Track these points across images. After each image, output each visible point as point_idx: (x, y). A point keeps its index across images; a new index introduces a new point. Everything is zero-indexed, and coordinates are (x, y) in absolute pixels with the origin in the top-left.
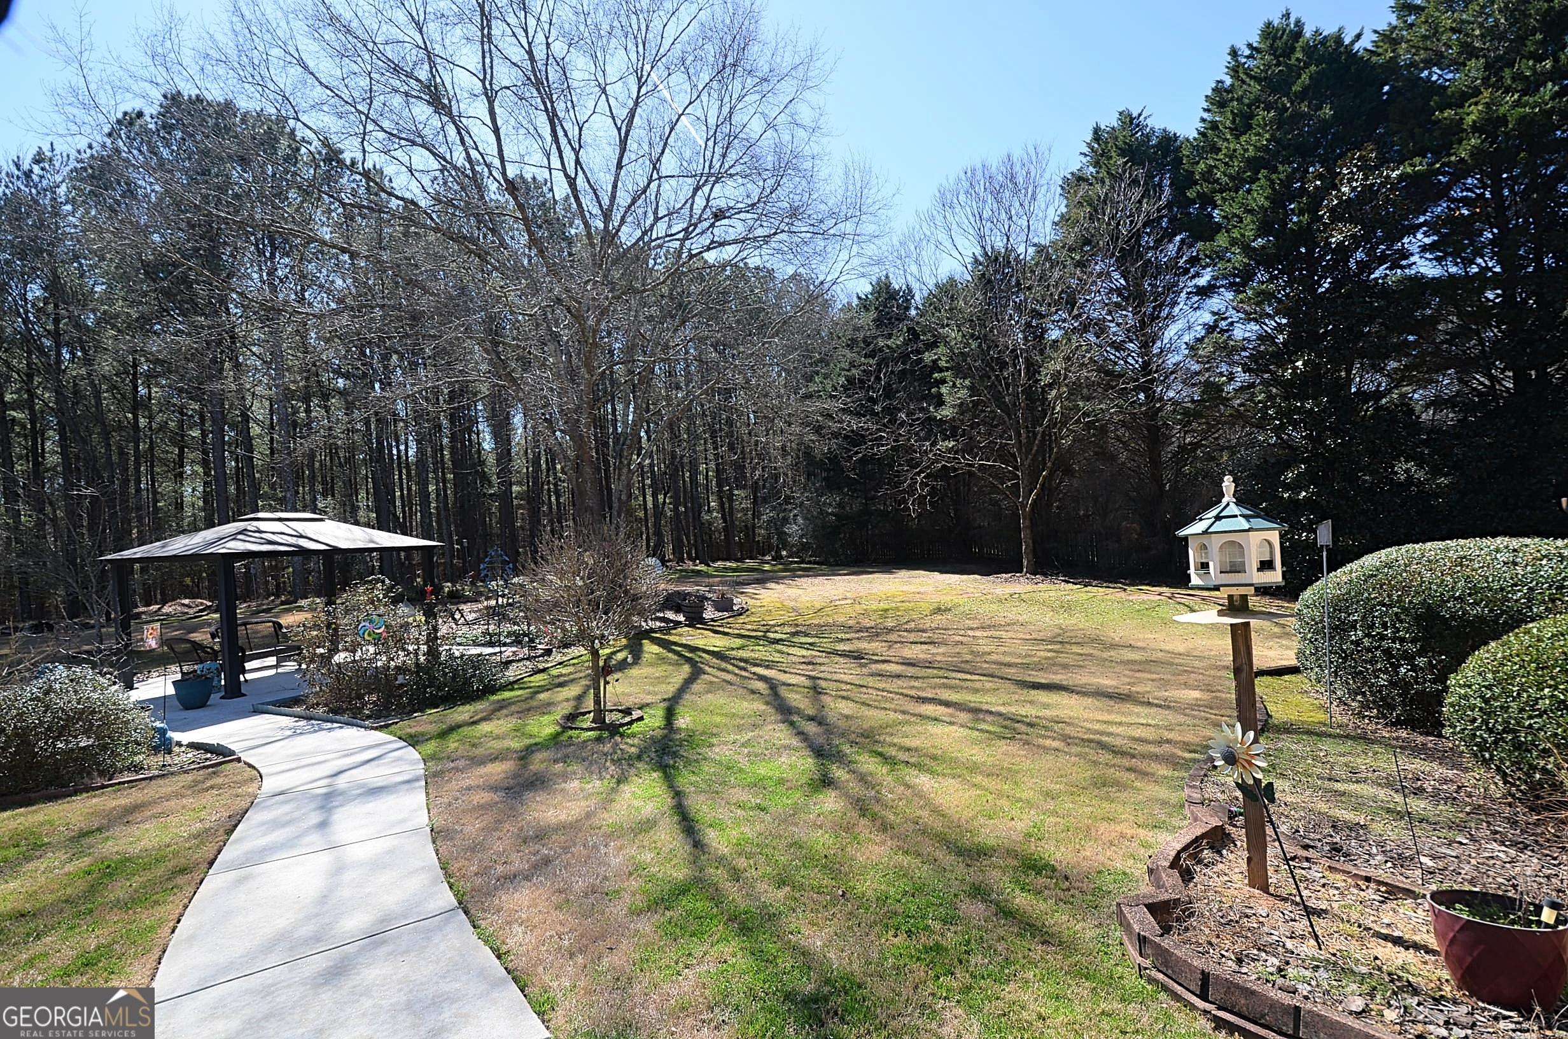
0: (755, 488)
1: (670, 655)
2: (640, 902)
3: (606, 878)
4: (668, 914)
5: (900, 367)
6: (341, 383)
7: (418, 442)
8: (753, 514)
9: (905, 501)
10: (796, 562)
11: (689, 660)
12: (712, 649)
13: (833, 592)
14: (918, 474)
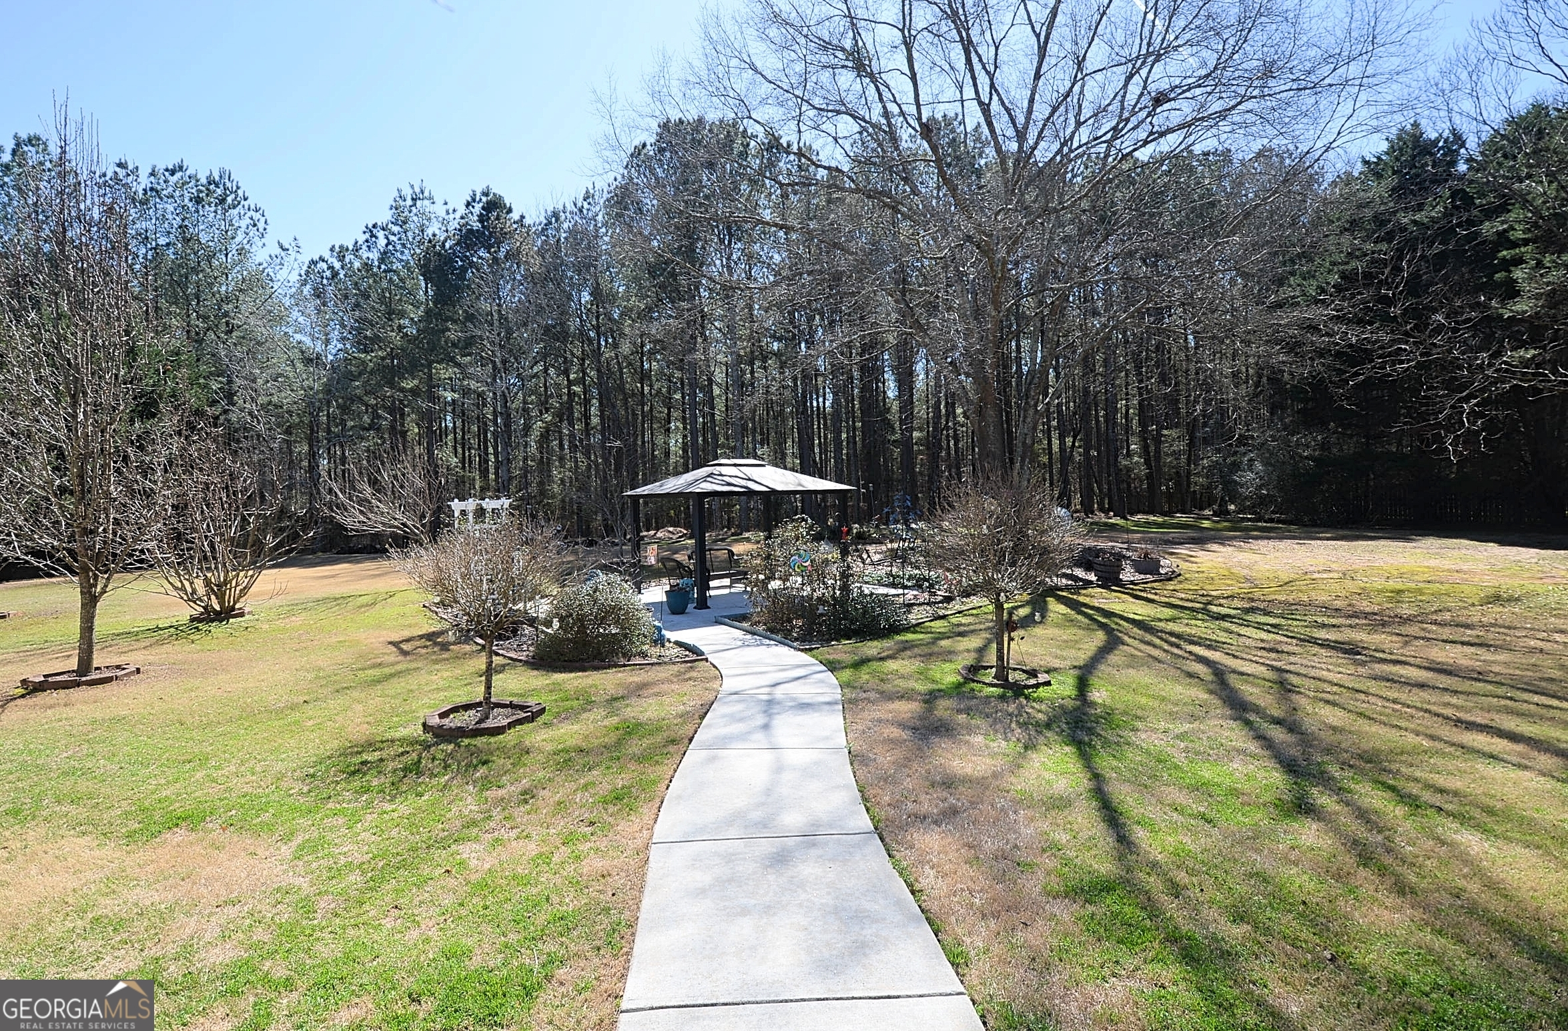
0: (1192, 428)
1: (1080, 617)
2: (1055, 884)
3: (1016, 846)
4: (1091, 909)
5: (1437, 248)
6: (776, 346)
7: (835, 394)
8: (1189, 459)
9: (1439, 439)
10: (1249, 520)
11: (1103, 626)
12: (1132, 616)
13: (1309, 561)
14: (1467, 399)
